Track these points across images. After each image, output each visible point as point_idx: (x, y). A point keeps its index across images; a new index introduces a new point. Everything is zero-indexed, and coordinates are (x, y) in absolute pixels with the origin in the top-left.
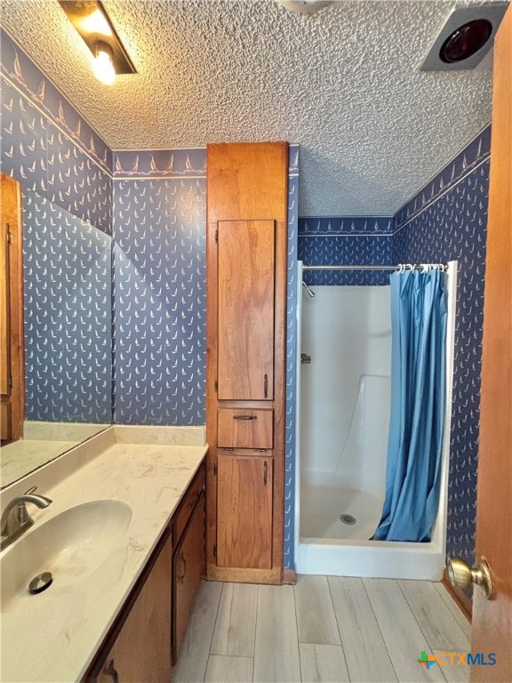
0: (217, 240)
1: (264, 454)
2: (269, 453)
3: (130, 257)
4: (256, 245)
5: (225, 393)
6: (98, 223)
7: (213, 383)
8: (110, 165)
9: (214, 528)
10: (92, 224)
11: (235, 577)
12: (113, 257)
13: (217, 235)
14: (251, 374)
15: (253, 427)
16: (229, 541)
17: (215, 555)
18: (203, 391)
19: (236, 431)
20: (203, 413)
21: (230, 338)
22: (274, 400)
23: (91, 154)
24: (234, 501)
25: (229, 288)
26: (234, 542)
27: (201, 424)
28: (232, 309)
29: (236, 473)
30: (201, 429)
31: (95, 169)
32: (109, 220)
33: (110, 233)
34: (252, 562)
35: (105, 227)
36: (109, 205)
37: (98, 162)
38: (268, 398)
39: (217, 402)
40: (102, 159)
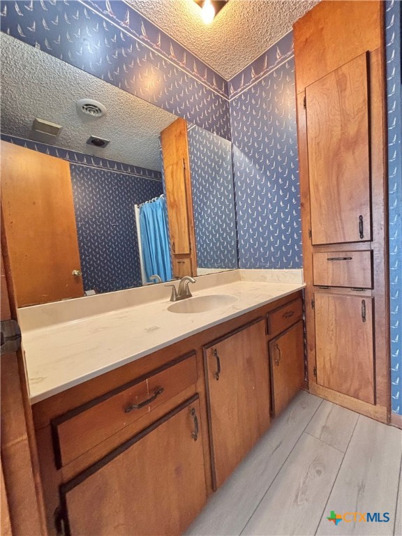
0: (305, 105)
1: (362, 293)
2: (368, 293)
3: (243, 151)
4: (345, 89)
5: (319, 239)
6: (221, 133)
7: (307, 232)
8: (227, 92)
9: (313, 352)
10: (217, 134)
11: (335, 399)
12: (232, 155)
13: (305, 101)
14: (343, 217)
15: (349, 268)
16: (328, 366)
17: (315, 374)
18: (299, 240)
19: (331, 272)
20: (300, 258)
21: (321, 188)
22: (372, 240)
23: (214, 89)
24: (331, 332)
25: (318, 144)
26: (332, 368)
27: (299, 268)
28: (322, 162)
29: (332, 308)
30: (299, 272)
31: (217, 97)
32: (229, 130)
33: (230, 139)
34: (352, 391)
35: (227, 135)
36: (228, 120)
37: (219, 92)
38: (363, 239)
39: (312, 247)
40: (221, 89)
